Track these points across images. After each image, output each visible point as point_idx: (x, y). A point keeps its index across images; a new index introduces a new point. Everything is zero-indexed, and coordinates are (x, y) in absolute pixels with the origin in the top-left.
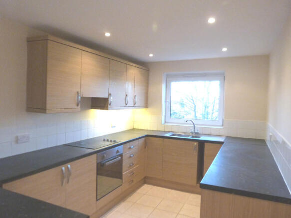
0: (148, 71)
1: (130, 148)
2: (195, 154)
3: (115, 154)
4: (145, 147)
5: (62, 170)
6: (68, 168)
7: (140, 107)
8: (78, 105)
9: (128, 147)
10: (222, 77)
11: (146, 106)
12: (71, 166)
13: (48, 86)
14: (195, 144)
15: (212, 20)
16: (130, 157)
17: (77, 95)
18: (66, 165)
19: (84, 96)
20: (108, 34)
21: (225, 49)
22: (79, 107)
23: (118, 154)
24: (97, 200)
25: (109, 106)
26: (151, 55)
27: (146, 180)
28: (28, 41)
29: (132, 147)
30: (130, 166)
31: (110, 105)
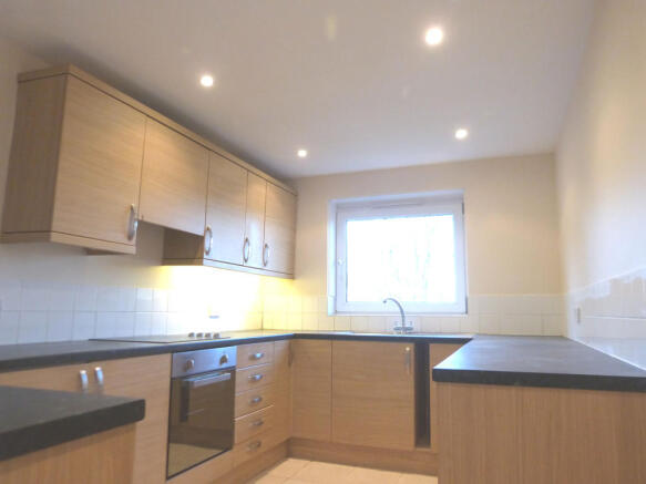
0: (295, 195)
1: (253, 358)
2: (408, 372)
3: (216, 366)
4: (290, 364)
5: (80, 377)
6: (95, 373)
7: (278, 273)
8: (130, 238)
9: (250, 354)
10: (458, 205)
11: (291, 273)
12: (103, 370)
13: (60, 177)
14: (408, 349)
15: (434, 36)
16: (254, 380)
17: (129, 215)
18: (92, 364)
19: (146, 219)
20: (207, 81)
21: (461, 134)
22: (134, 241)
23: (224, 365)
24: (168, 478)
25: (205, 256)
26: (302, 153)
27: (291, 448)
28: (20, 82)
29: (258, 355)
30: (253, 402)
31: (207, 253)
